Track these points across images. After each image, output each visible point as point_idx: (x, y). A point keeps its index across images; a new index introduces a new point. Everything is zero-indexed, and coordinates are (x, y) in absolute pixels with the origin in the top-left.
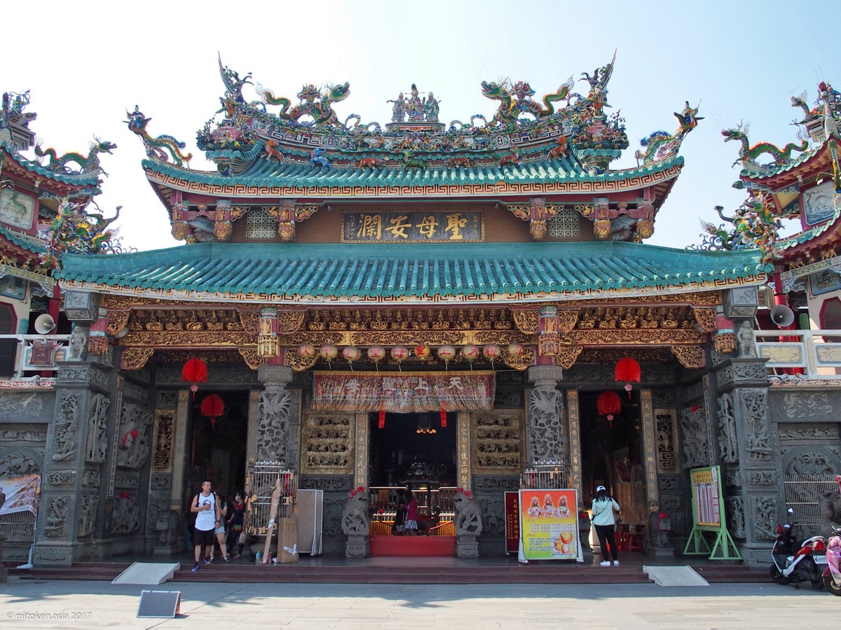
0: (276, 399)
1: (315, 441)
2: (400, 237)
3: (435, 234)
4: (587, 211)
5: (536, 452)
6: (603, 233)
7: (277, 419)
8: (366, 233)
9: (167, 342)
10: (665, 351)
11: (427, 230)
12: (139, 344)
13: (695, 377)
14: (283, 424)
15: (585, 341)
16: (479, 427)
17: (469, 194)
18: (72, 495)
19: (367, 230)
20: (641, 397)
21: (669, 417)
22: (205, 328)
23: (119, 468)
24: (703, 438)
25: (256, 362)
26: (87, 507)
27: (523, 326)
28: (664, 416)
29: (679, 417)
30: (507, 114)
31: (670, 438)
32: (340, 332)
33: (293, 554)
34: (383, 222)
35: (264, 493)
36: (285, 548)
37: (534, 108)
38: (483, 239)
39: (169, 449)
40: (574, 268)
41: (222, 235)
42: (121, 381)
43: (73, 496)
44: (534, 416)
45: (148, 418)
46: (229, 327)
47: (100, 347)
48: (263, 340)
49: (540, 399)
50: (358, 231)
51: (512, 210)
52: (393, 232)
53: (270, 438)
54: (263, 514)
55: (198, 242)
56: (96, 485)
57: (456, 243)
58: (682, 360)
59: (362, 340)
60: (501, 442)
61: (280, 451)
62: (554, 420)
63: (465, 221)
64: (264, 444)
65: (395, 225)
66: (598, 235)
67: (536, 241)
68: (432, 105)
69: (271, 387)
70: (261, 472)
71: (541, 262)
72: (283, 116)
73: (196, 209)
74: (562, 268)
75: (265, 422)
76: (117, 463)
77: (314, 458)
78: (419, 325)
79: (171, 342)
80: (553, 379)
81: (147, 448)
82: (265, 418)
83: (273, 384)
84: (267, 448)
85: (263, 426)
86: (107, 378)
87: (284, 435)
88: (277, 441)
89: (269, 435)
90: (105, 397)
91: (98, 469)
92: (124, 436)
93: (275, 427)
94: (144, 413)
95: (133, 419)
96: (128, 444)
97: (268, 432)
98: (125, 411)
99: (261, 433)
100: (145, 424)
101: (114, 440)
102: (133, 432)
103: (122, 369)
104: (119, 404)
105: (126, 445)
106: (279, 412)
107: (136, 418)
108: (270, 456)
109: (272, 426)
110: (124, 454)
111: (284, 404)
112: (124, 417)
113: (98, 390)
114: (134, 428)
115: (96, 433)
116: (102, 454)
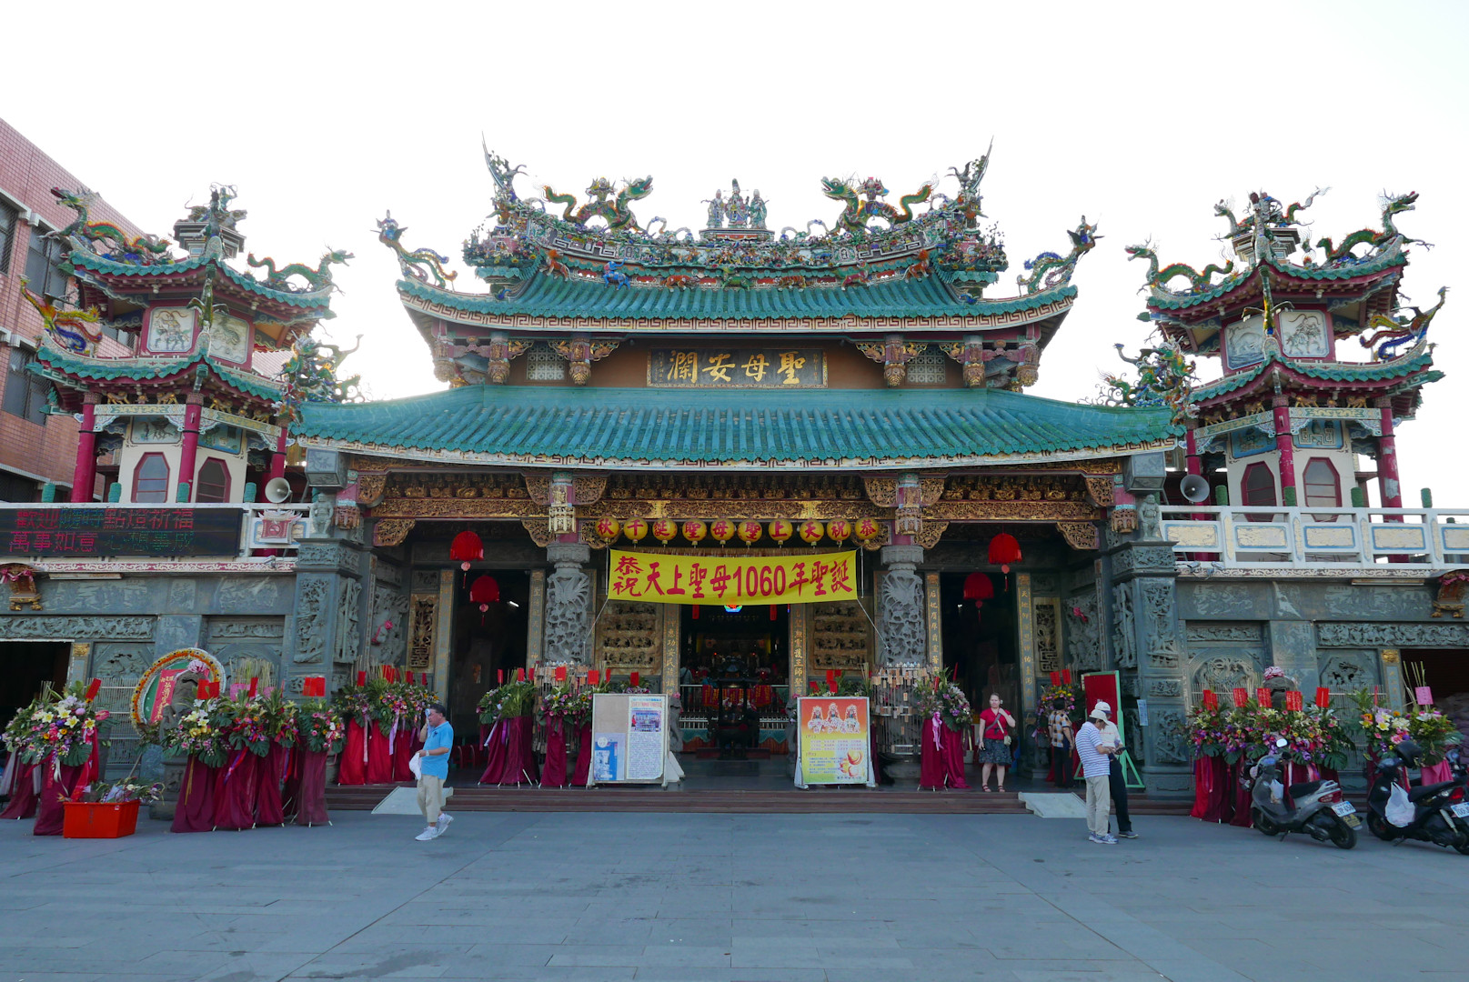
0: (571, 584)
1: (612, 635)
2: (721, 380)
3: (765, 377)
4: (956, 351)
5: (890, 651)
6: (975, 381)
7: (572, 609)
8: (679, 374)
9: (433, 513)
10: (1051, 528)
11: (755, 372)
12: (396, 515)
13: (1085, 561)
14: (579, 615)
15: (951, 516)
16: (817, 618)
17: (809, 330)
19: (679, 371)
20: (1018, 583)
21: (1052, 607)
22: (480, 495)
24: (1093, 635)
25: (544, 537)
27: (877, 495)
28: (1045, 607)
29: (1064, 607)
30: (852, 221)
31: (1052, 632)
32: (649, 502)
34: (699, 361)
37: (886, 211)
38: (825, 383)
39: (430, 644)
40: (939, 425)
41: (498, 378)
42: (373, 560)
44: (888, 607)
45: (403, 605)
46: (510, 494)
47: (350, 519)
48: (556, 513)
49: (895, 587)
50: (668, 372)
51: (862, 349)
52: (712, 374)
53: (563, 633)
55: (466, 383)
57: (791, 389)
58: (1070, 539)
59: (677, 511)
60: (845, 636)
61: (576, 649)
62: (912, 613)
63: (803, 361)
64: (556, 640)
65: (715, 364)
66: (969, 382)
67: (890, 387)
68: (758, 208)
69: (564, 570)
71: (898, 415)
72: (567, 217)
73: (464, 343)
74: (925, 424)
75: (558, 612)
76: (370, 663)
77: (612, 655)
78: (747, 493)
79: (437, 513)
80: (911, 562)
81: (402, 643)
82: (557, 607)
83: (566, 565)
84: (560, 644)
85: (556, 618)
86: (357, 557)
87: (581, 629)
88: (572, 637)
89: (562, 629)
90: (355, 581)
91: (351, 672)
92: (377, 629)
93: (569, 619)
94: (399, 599)
95: (387, 607)
96: (382, 639)
97: (561, 625)
98: (377, 597)
99: (553, 626)
100: (400, 613)
101: (367, 634)
102: (387, 623)
103: (375, 545)
104: (372, 590)
105: (378, 639)
106: (575, 600)
107: (390, 606)
108: (563, 654)
109: (565, 618)
110: (377, 651)
111: (581, 591)
112: (377, 605)
113: (349, 574)
114: (389, 619)
115: (347, 627)
116: (353, 652)
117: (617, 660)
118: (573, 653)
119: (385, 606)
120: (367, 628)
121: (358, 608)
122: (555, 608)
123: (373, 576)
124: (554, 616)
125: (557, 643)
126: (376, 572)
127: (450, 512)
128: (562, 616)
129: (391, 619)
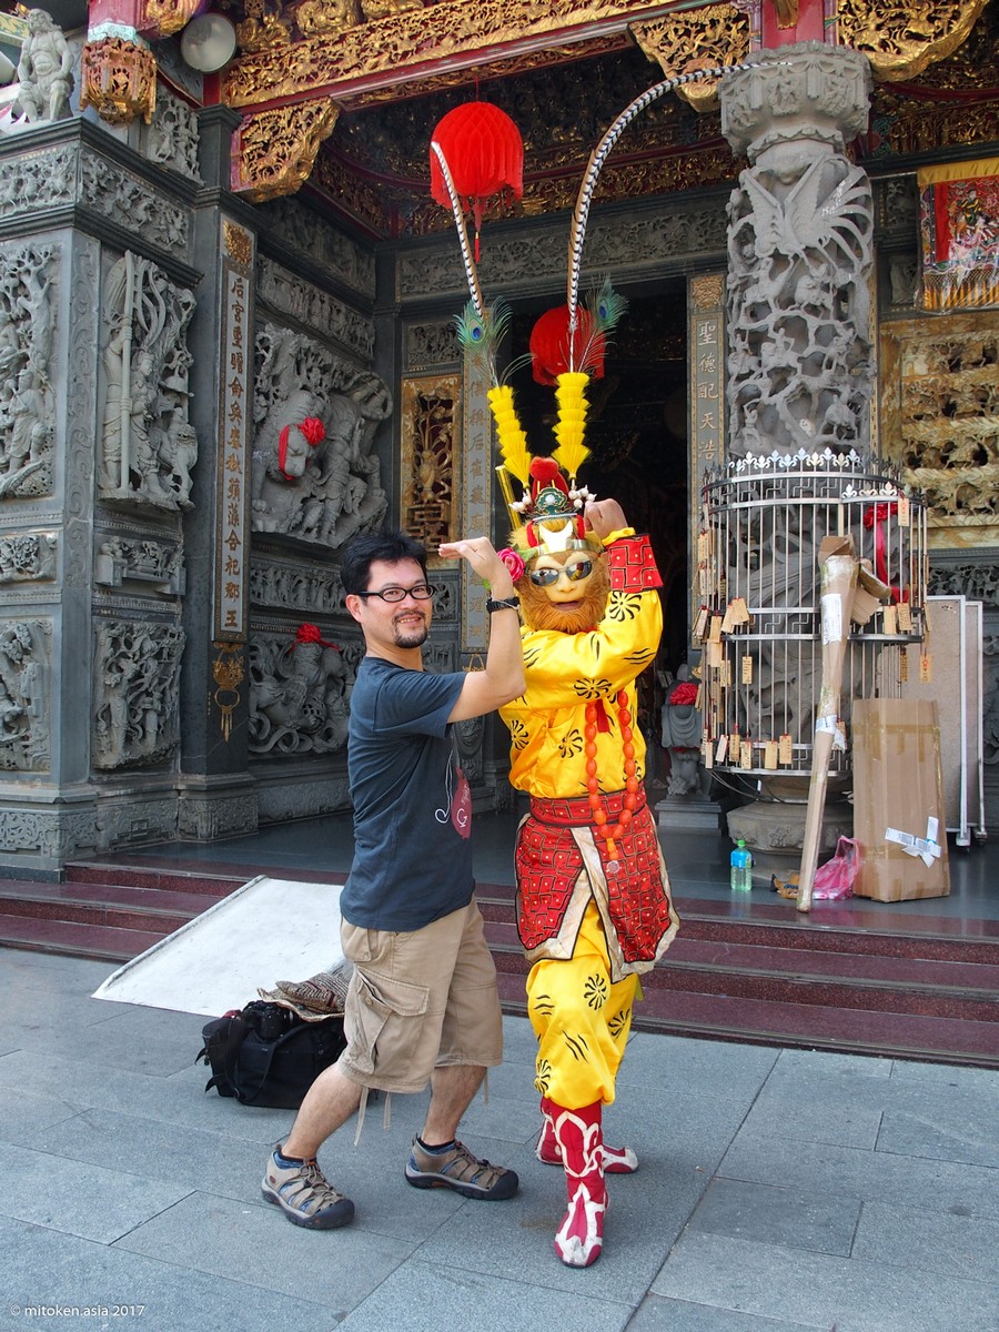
0: (810, 187)
7: (819, 272)
9: (372, 61)
14: (843, 294)
18: (51, 620)
23: (259, 543)
26: (124, 663)
33: (928, 860)
35: (780, 594)
36: (893, 835)
39: (448, 497)
42: (235, 235)
43: (54, 622)
47: (121, 78)
53: (790, 359)
54: (779, 684)
56: (167, 590)
61: (838, 412)
64: (764, 384)
69: (781, 148)
70: (762, 503)
75: (767, 288)
76: (251, 522)
79: (385, 57)
81: (379, 496)
82: (761, 273)
83: (789, 131)
84: (779, 398)
85: (756, 312)
86: (177, 216)
87: (852, 343)
88: (821, 371)
89: (787, 344)
90: (166, 276)
91: (178, 538)
92: (278, 437)
93: (809, 305)
94: (358, 383)
95: (309, 385)
96: (296, 465)
97: (782, 330)
98: (267, 349)
99: (750, 343)
100: (363, 417)
101: (228, 438)
102: (307, 424)
103: (236, 191)
104: (238, 319)
105: (287, 467)
106: (825, 243)
107: (321, 385)
108: (794, 435)
109: (797, 305)
110: (286, 500)
111: (845, 212)
112: (269, 372)
113: (132, 246)
114: (313, 414)
115: (131, 397)
116: (177, 479)
117: (951, 505)
118: (828, 430)
119: (300, 380)
120: (228, 418)
121: (188, 359)
122: (755, 277)
123: (240, 280)
124: (753, 304)
125: (770, 396)
126: (257, 280)
127: (419, 50)
128: (783, 298)
129: (320, 416)
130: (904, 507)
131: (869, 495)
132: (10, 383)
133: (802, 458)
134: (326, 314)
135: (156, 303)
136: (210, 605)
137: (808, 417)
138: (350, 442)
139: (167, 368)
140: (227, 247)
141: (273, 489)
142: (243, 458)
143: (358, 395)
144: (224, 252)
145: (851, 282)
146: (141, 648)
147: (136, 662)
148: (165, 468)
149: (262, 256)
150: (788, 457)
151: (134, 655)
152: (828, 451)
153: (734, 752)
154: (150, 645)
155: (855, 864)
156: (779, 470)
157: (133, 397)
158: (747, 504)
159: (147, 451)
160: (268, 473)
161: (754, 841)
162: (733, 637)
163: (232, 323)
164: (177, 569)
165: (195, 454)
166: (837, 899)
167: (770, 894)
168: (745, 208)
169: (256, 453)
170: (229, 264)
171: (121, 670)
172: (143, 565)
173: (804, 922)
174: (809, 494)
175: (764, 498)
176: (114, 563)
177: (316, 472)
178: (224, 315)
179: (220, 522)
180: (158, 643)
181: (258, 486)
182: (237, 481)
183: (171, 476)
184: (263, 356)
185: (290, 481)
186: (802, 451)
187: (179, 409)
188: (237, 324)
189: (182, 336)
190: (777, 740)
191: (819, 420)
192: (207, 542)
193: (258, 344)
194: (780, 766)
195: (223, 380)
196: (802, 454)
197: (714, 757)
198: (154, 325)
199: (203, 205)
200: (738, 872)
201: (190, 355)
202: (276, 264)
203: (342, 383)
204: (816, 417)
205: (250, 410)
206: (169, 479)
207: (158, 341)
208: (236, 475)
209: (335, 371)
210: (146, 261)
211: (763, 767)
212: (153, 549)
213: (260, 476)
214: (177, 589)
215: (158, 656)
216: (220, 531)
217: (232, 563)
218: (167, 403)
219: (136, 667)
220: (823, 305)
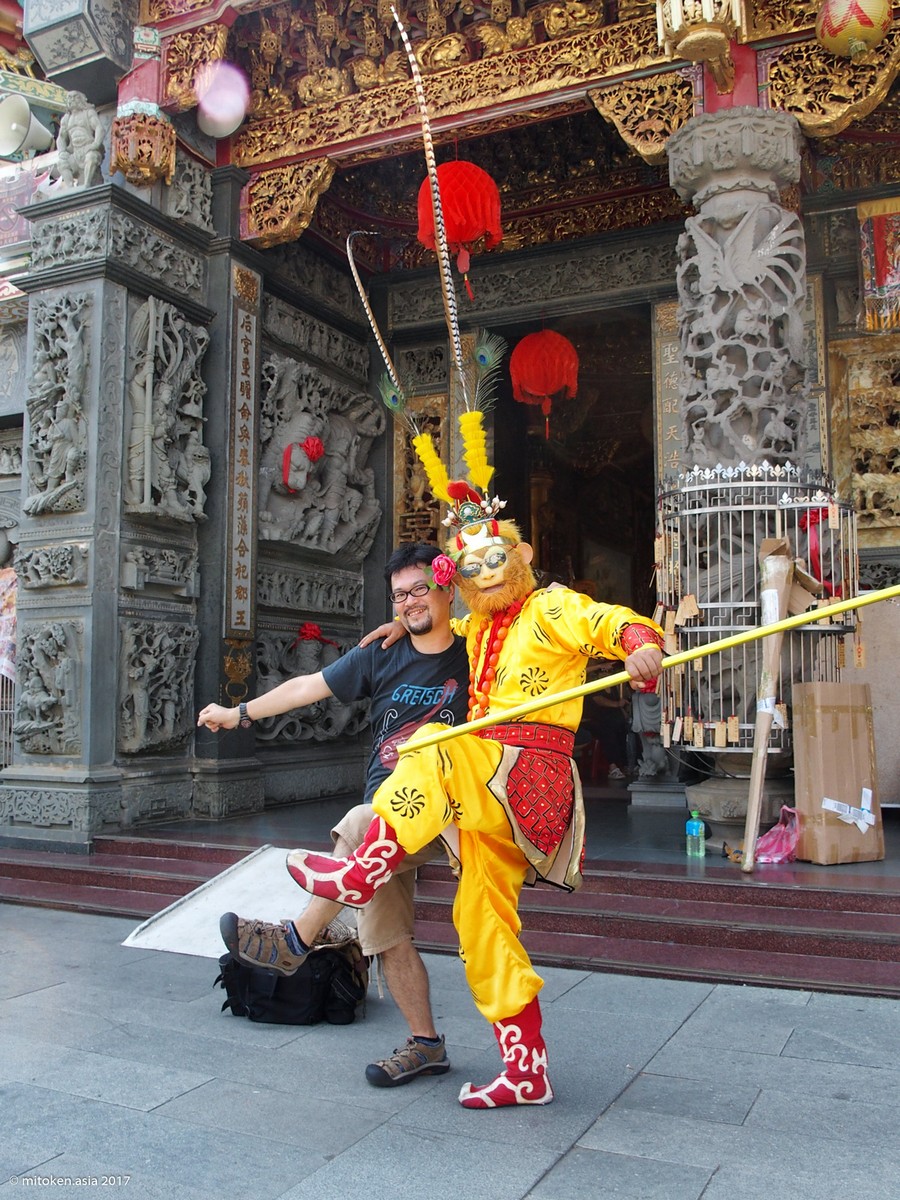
0: (746, 233)
7: (756, 306)
14: (779, 324)
18: (82, 620)
22: (474, 49)
23: (266, 550)
25: (658, 126)
26: (146, 659)
33: (863, 827)
35: (726, 592)
36: (830, 805)
39: (436, 505)
43: (86, 623)
47: (146, 148)
53: (732, 382)
54: (727, 672)
56: (184, 593)
61: (776, 428)
64: (709, 405)
69: (722, 198)
70: (708, 510)
75: (710, 321)
76: (257, 531)
82: (706, 307)
83: (728, 183)
84: (723, 417)
85: (701, 341)
86: (193, 263)
87: (787, 367)
88: (760, 393)
89: (729, 370)
90: (183, 317)
91: (193, 547)
92: (282, 455)
93: (747, 335)
94: (354, 404)
95: (310, 407)
96: (298, 479)
97: (724, 358)
98: (272, 377)
99: (697, 369)
100: (360, 434)
101: (237, 456)
102: (308, 442)
103: (245, 239)
104: (246, 351)
105: (291, 481)
106: (761, 281)
107: (320, 406)
108: (737, 449)
109: (736, 335)
110: (290, 511)
111: (779, 253)
112: (274, 396)
113: (155, 292)
114: (313, 433)
115: (153, 423)
116: (193, 494)
118: (767, 444)
119: (302, 404)
120: (237, 440)
121: (202, 388)
122: (700, 311)
123: (248, 317)
124: (699, 334)
125: (715, 415)
126: (263, 316)
127: (405, 115)
128: (725, 330)
129: (320, 435)
130: (834, 511)
131: (803, 502)
132: (48, 413)
133: (742, 470)
134: (325, 343)
135: (174, 340)
136: (222, 607)
137: (749, 433)
138: (346, 457)
139: (184, 396)
140: (237, 288)
141: (278, 501)
142: (251, 475)
143: (354, 415)
144: (234, 293)
145: (785, 314)
146: (161, 645)
147: (156, 657)
148: (182, 484)
149: (267, 294)
150: (730, 469)
151: (155, 651)
152: (766, 463)
153: (688, 733)
154: (168, 642)
155: (796, 831)
156: (723, 480)
157: (155, 423)
158: (697, 511)
159: (167, 470)
160: (273, 487)
161: (709, 813)
162: (686, 630)
163: (241, 355)
164: (193, 574)
165: (209, 472)
166: (780, 862)
167: (722, 859)
168: (691, 251)
169: (263, 470)
170: (239, 303)
171: (143, 665)
172: (163, 571)
173: (747, 881)
174: (749, 501)
175: (710, 506)
176: (138, 570)
177: (317, 485)
178: (234, 348)
179: (231, 531)
180: (176, 641)
181: (264, 499)
182: (246, 495)
183: (187, 492)
184: (269, 383)
185: (292, 494)
186: (742, 464)
187: (194, 433)
188: (245, 356)
189: (197, 368)
190: (725, 720)
191: (759, 436)
192: (219, 550)
193: (264, 373)
194: (729, 744)
195: (233, 405)
196: (742, 466)
197: (671, 736)
198: (173, 359)
199: (215, 253)
200: (692, 840)
201: (204, 385)
202: (280, 301)
203: (340, 404)
204: (757, 433)
205: (257, 431)
206: (186, 494)
207: (176, 374)
208: (244, 490)
209: (334, 393)
210: (166, 305)
211: (713, 745)
212: (171, 556)
213: (266, 489)
214: (193, 592)
215: (175, 652)
216: (230, 540)
217: (241, 569)
218: (184, 427)
219: (156, 662)
220: (760, 335)
